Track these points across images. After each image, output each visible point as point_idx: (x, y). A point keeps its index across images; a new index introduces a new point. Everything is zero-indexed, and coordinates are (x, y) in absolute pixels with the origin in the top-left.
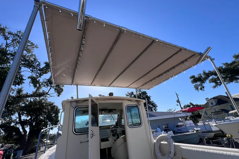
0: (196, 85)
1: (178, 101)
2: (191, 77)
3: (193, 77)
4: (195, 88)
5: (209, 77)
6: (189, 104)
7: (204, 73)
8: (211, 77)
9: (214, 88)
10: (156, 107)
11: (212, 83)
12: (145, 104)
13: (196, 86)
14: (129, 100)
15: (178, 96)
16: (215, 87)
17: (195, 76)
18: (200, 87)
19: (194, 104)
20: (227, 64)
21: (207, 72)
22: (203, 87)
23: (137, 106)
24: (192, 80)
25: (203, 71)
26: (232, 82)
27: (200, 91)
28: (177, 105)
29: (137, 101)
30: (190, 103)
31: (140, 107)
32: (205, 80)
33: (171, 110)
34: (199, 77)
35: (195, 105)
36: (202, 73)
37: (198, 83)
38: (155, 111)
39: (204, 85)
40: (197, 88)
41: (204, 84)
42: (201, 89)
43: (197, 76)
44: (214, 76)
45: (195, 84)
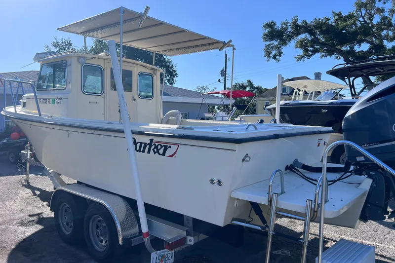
0: (269, 45)
1: (224, 73)
2: (267, 24)
3: (270, 25)
4: (265, 51)
5: (298, 34)
6: (246, 83)
7: (295, 23)
8: (302, 36)
9: (298, 60)
10: (174, 77)
11: (298, 49)
12: (161, 75)
13: (268, 49)
14: (143, 66)
15: (228, 60)
16: (300, 58)
17: (275, 24)
18: (274, 52)
19: (256, 85)
20: (339, 15)
21: (300, 22)
22: (280, 54)
23: (151, 75)
24: (266, 31)
25: (295, 17)
26: (331, 55)
27: (272, 60)
28: (219, 81)
29: (152, 69)
30: (249, 81)
31: (155, 77)
32: (290, 40)
33: (205, 89)
34: (282, 28)
35: (257, 87)
36: (290, 21)
37: (275, 43)
38: (168, 84)
39: (284, 49)
40: (268, 54)
41: (283, 47)
42: (275, 57)
43: (279, 26)
44: (308, 36)
45: (268, 43)
